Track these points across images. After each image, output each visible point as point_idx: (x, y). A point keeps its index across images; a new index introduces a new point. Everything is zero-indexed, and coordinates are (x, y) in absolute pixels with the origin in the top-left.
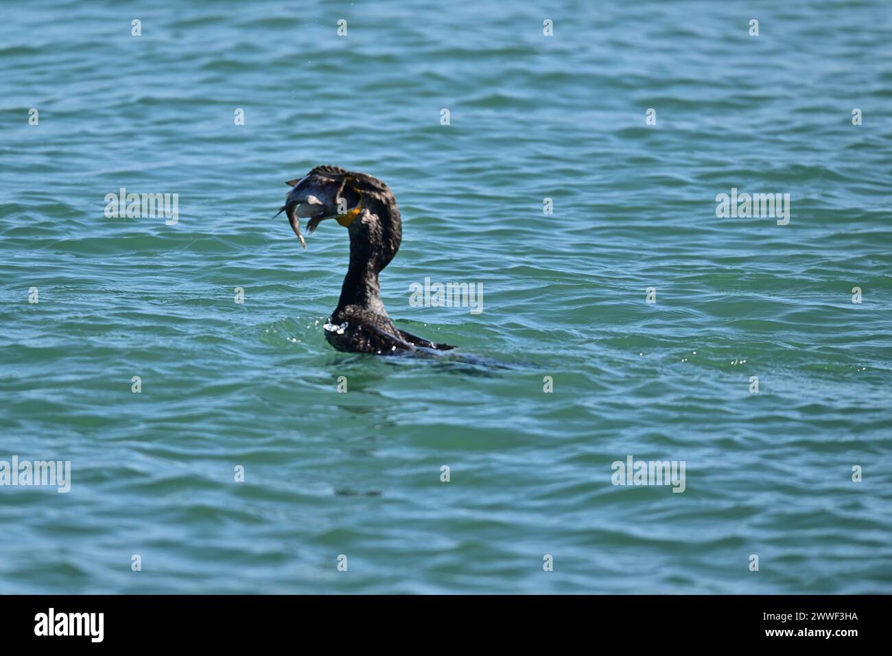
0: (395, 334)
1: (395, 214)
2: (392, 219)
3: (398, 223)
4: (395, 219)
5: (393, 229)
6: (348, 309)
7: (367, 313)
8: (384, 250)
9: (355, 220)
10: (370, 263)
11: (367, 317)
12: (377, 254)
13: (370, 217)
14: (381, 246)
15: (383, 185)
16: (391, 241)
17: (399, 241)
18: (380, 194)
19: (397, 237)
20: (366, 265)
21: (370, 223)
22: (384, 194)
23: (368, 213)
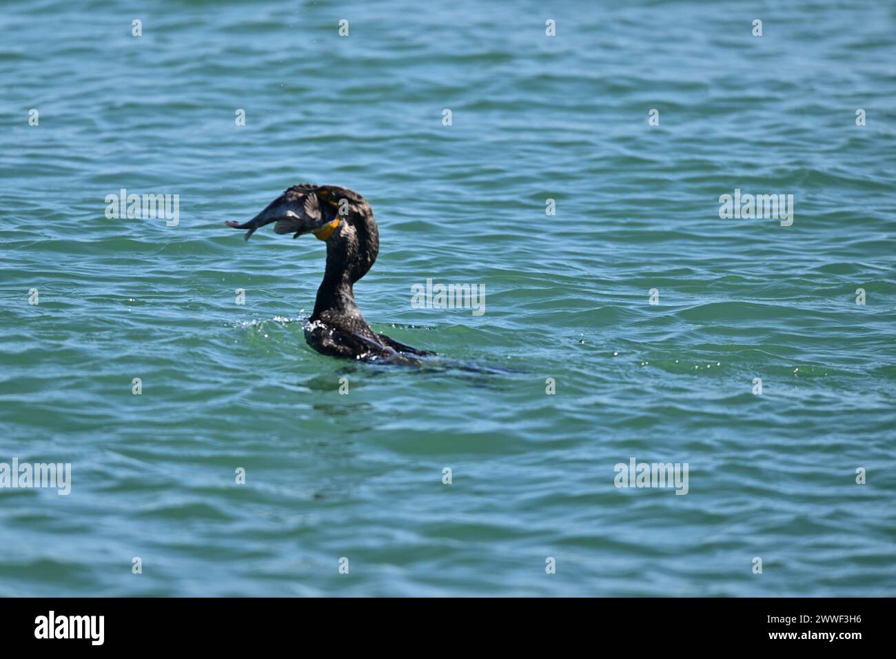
0: (374, 338)
1: (372, 225)
2: (370, 231)
3: (375, 234)
4: (373, 231)
5: (371, 241)
6: (324, 316)
7: (345, 319)
8: (360, 262)
9: (333, 234)
10: (345, 275)
11: (345, 322)
12: (353, 266)
13: (349, 230)
14: (357, 258)
15: (359, 197)
16: (368, 252)
17: (375, 253)
18: (357, 206)
19: (374, 248)
20: (342, 277)
21: (348, 235)
22: (361, 205)
23: (346, 225)
